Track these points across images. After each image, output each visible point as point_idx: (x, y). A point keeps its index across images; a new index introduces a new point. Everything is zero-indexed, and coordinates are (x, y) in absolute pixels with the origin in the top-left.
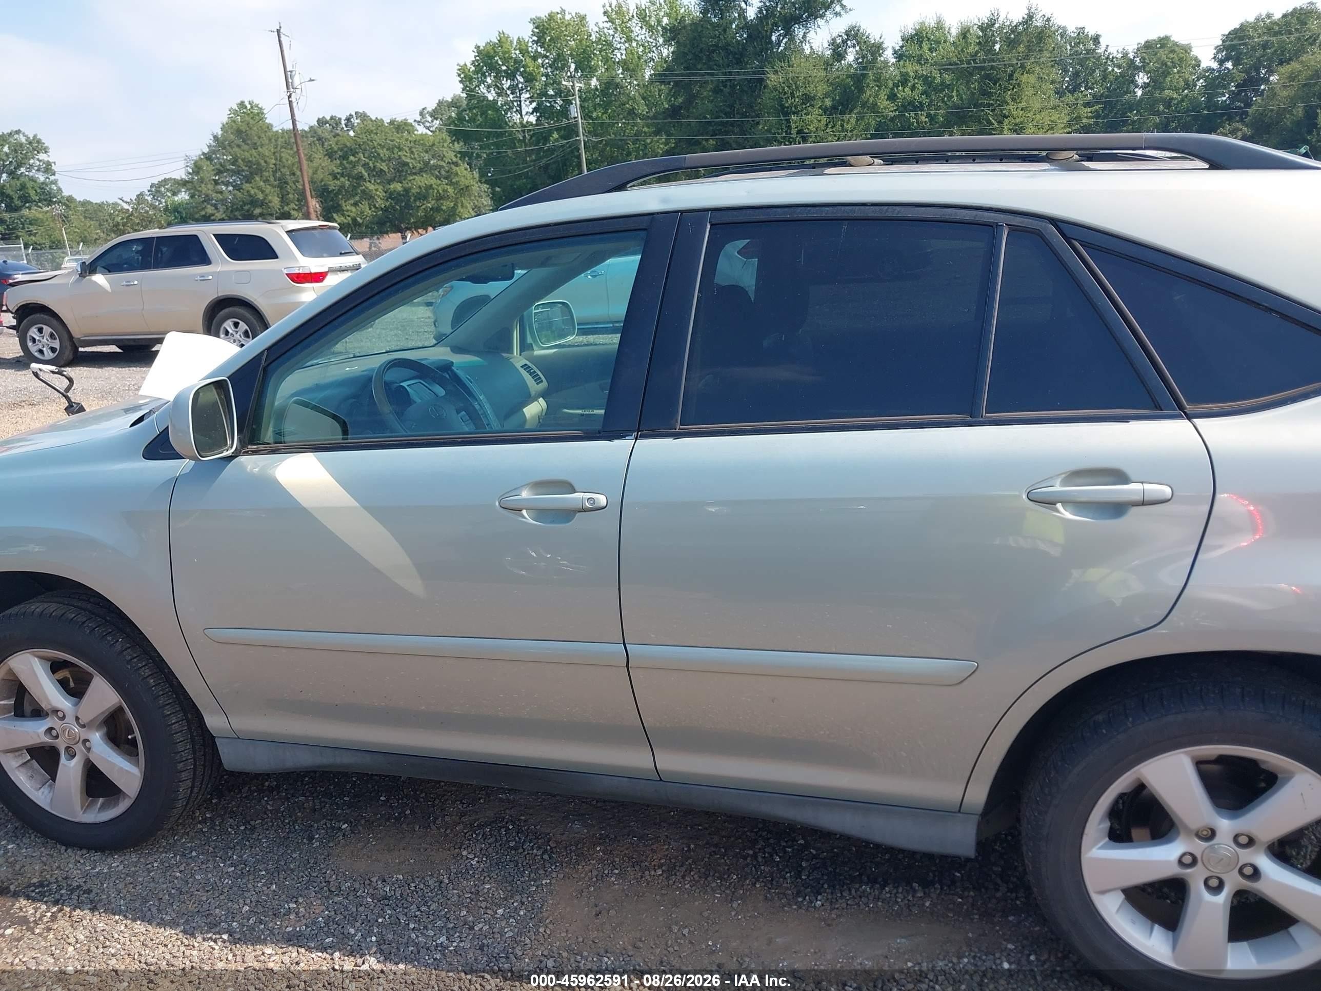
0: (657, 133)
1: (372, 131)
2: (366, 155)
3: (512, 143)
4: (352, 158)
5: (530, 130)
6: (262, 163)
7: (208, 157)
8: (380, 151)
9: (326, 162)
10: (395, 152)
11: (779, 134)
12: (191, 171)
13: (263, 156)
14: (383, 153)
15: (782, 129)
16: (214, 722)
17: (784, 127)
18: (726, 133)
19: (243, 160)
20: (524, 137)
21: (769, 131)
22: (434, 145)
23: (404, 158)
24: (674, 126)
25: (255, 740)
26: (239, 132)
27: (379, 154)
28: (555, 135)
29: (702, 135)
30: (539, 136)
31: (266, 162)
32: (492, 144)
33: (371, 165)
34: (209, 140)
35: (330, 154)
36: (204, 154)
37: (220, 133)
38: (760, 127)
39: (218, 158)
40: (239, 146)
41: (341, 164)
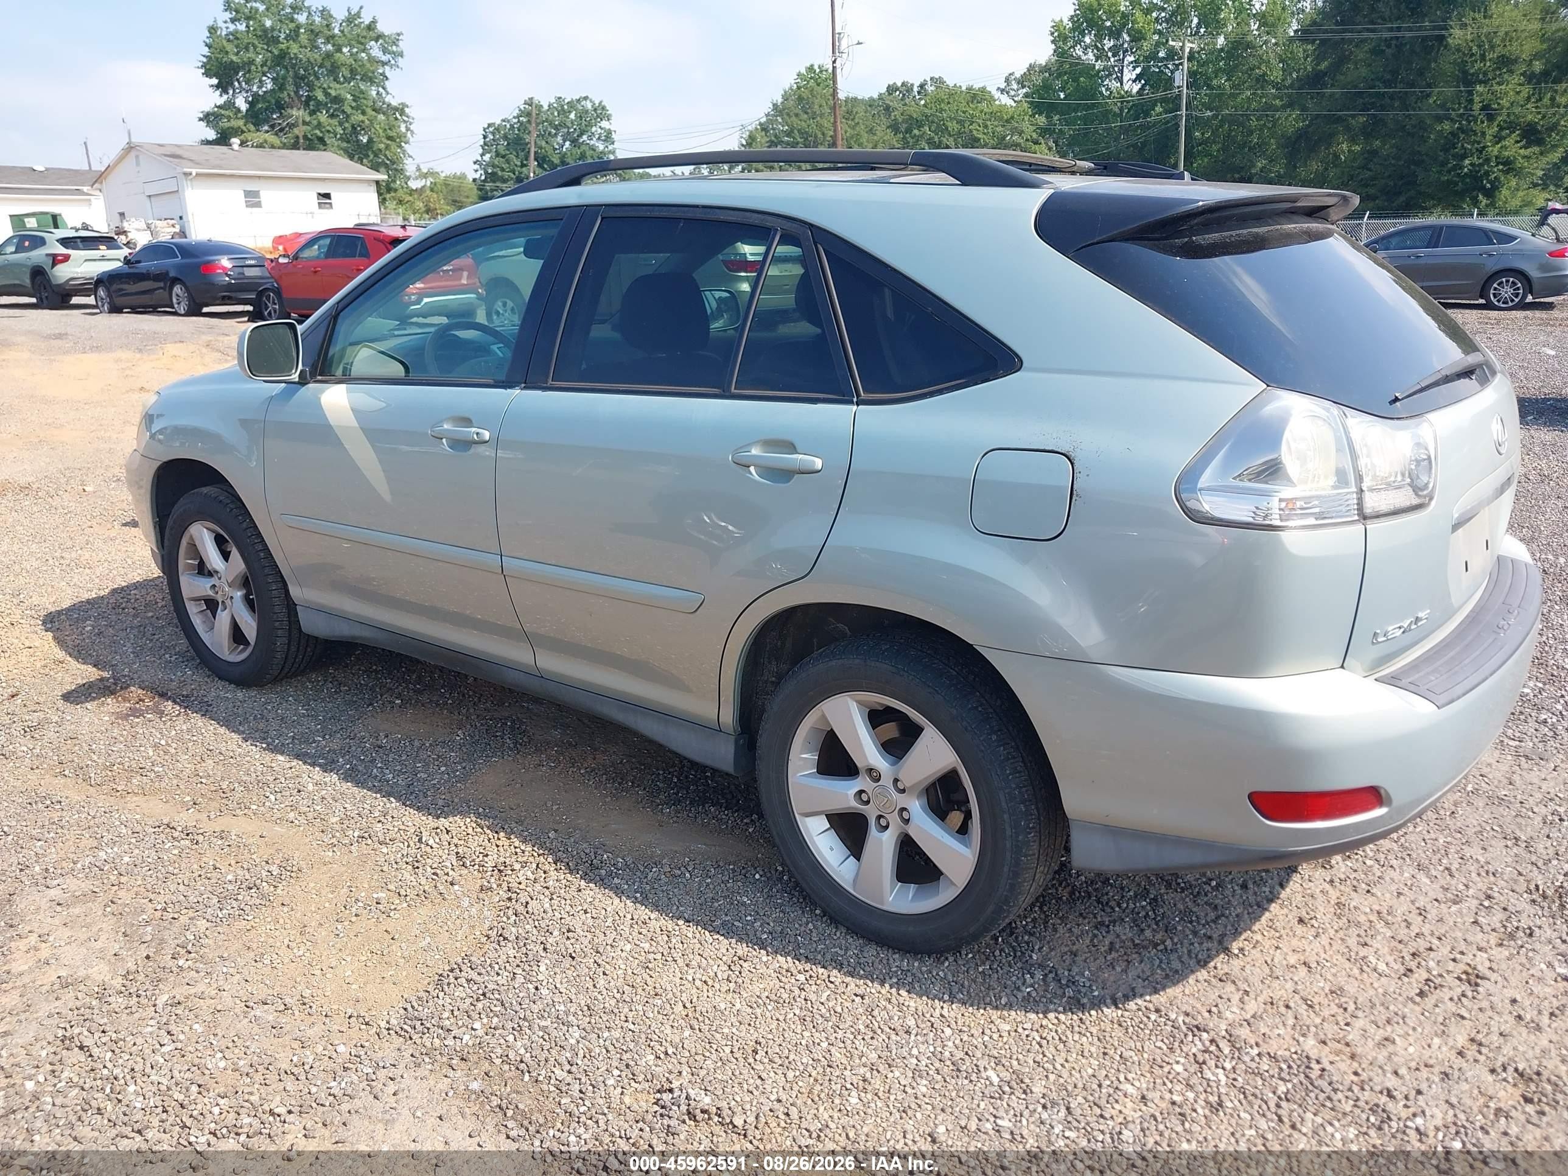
0: (1291, 105)
1: (943, 100)
2: (933, 128)
3: (1106, 115)
4: (916, 132)
5: (1128, 102)
6: (820, 135)
7: (764, 128)
8: (949, 124)
9: (889, 135)
10: (966, 125)
11: (1454, 110)
12: (744, 143)
13: (820, 126)
14: (953, 126)
15: (1460, 104)
16: (295, 591)
17: (1463, 100)
18: (1383, 108)
19: (799, 131)
20: (1121, 109)
21: (1443, 106)
22: (1012, 118)
23: (975, 132)
24: (1312, 98)
25: (320, 610)
26: (800, 99)
27: (947, 128)
28: (1158, 109)
29: (1348, 109)
30: (1140, 108)
31: (823, 134)
32: (1080, 118)
33: (936, 139)
34: (767, 108)
35: (895, 128)
36: (761, 124)
37: (780, 100)
38: (1431, 101)
39: (774, 129)
40: (797, 115)
41: (904, 138)
